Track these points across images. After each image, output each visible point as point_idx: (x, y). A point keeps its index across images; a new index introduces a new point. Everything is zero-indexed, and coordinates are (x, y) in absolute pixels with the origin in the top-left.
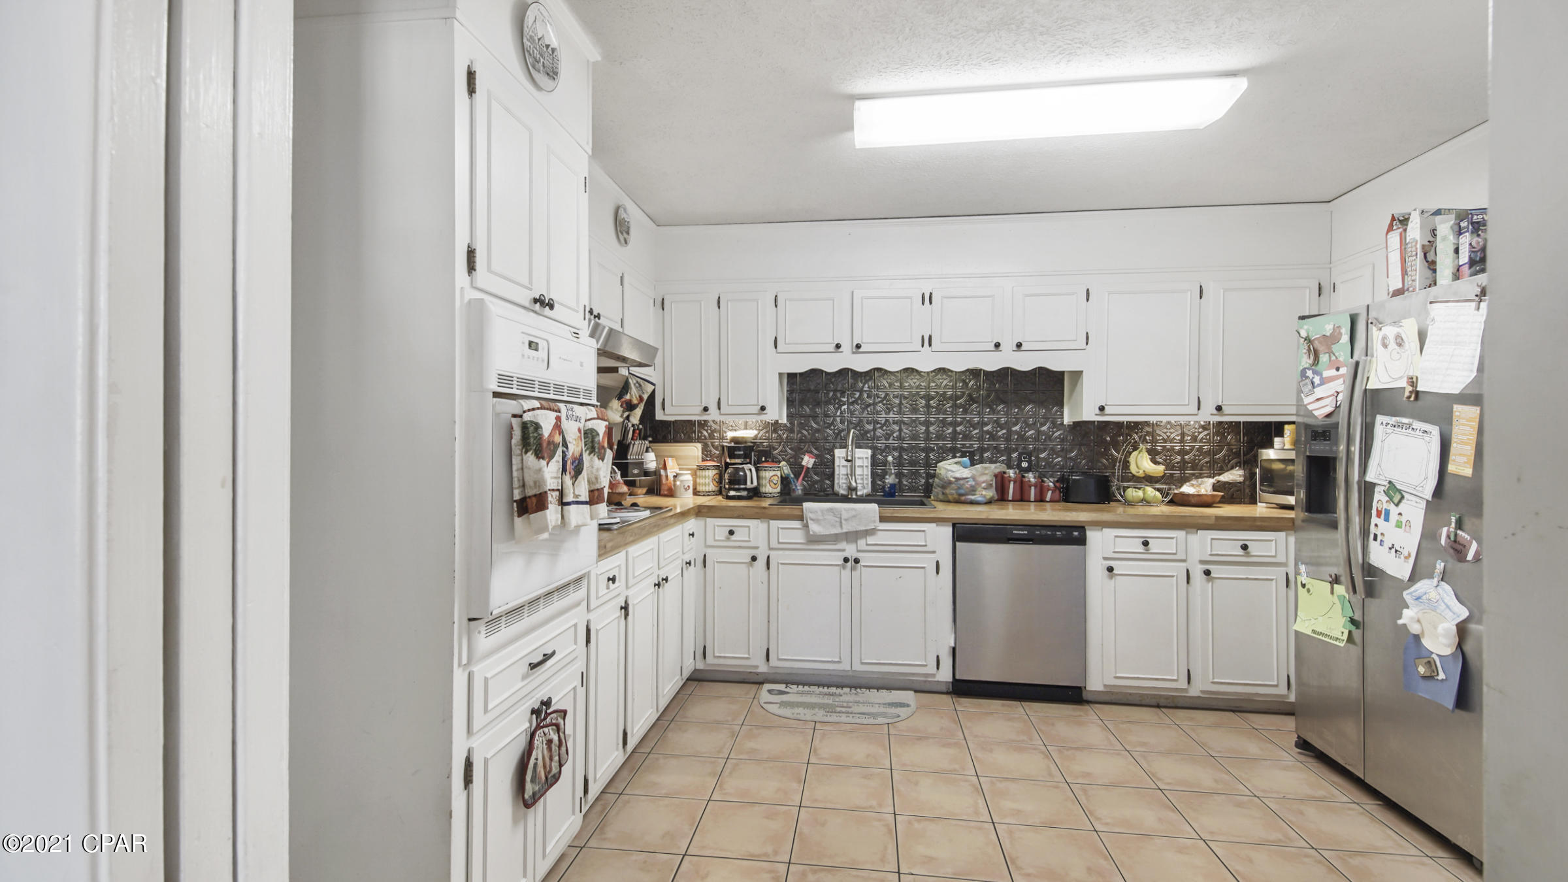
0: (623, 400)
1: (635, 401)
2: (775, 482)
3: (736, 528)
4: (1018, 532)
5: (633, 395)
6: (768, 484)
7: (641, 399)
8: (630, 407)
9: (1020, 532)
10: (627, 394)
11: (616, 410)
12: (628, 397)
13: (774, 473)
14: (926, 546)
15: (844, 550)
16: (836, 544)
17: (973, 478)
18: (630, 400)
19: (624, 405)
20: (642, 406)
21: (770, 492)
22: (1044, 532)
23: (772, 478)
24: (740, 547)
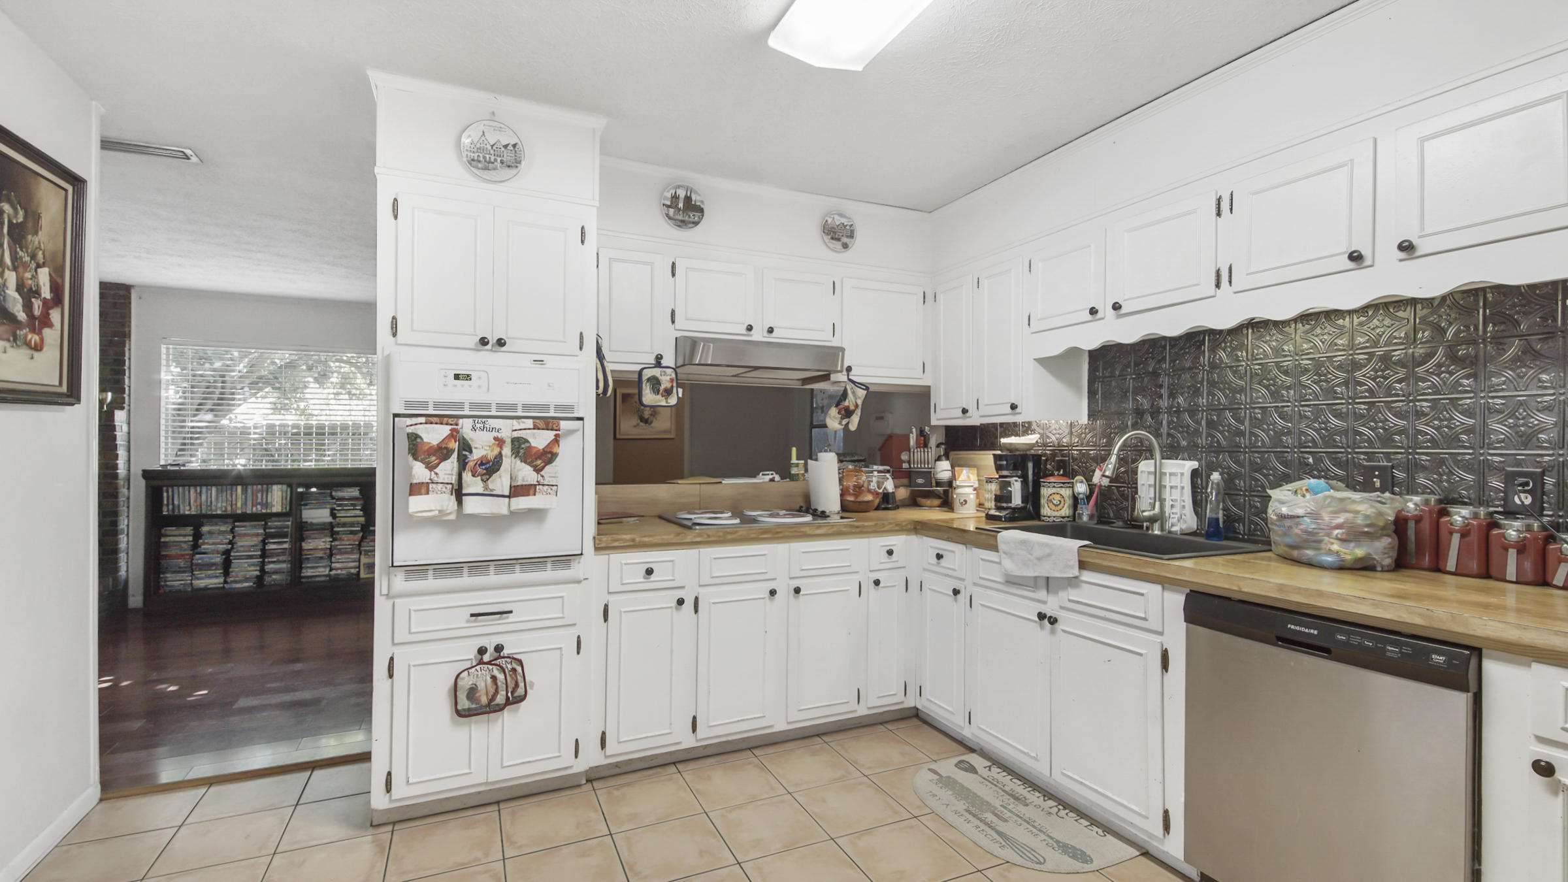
0: (841, 406)
1: (852, 408)
2: (1055, 502)
3: (947, 553)
4: (1298, 628)
5: (849, 402)
6: (1046, 505)
7: (857, 406)
8: (848, 413)
9: (1303, 629)
10: (845, 400)
11: (834, 417)
12: (846, 403)
13: (1054, 490)
14: (1145, 619)
15: (1045, 603)
16: (1034, 592)
17: (1315, 516)
18: (848, 406)
19: (843, 412)
20: (859, 412)
21: (1049, 515)
22: (1356, 640)
23: (1051, 497)
24: (947, 575)
